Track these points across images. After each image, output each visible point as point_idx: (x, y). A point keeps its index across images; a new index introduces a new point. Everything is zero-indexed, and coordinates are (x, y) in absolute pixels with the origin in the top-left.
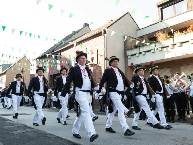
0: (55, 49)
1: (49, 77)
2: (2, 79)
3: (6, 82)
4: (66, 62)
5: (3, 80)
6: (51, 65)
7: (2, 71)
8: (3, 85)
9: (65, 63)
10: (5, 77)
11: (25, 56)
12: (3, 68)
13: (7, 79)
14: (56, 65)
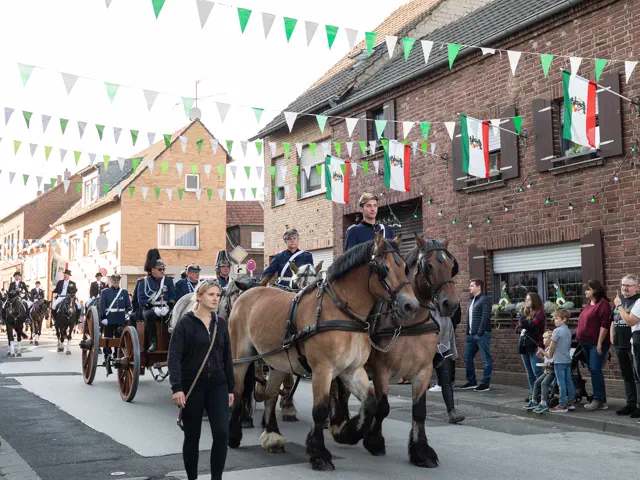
0: (360, 80)
1: (341, 222)
2: (105, 229)
3: (123, 244)
4: (433, 146)
5: (107, 236)
6: (354, 166)
7: (102, 194)
8: (111, 256)
9: (424, 151)
10: (114, 219)
11: (197, 120)
12: (102, 181)
13: (124, 229)
14: (376, 164)
